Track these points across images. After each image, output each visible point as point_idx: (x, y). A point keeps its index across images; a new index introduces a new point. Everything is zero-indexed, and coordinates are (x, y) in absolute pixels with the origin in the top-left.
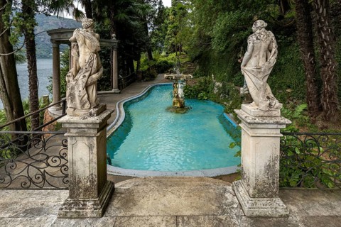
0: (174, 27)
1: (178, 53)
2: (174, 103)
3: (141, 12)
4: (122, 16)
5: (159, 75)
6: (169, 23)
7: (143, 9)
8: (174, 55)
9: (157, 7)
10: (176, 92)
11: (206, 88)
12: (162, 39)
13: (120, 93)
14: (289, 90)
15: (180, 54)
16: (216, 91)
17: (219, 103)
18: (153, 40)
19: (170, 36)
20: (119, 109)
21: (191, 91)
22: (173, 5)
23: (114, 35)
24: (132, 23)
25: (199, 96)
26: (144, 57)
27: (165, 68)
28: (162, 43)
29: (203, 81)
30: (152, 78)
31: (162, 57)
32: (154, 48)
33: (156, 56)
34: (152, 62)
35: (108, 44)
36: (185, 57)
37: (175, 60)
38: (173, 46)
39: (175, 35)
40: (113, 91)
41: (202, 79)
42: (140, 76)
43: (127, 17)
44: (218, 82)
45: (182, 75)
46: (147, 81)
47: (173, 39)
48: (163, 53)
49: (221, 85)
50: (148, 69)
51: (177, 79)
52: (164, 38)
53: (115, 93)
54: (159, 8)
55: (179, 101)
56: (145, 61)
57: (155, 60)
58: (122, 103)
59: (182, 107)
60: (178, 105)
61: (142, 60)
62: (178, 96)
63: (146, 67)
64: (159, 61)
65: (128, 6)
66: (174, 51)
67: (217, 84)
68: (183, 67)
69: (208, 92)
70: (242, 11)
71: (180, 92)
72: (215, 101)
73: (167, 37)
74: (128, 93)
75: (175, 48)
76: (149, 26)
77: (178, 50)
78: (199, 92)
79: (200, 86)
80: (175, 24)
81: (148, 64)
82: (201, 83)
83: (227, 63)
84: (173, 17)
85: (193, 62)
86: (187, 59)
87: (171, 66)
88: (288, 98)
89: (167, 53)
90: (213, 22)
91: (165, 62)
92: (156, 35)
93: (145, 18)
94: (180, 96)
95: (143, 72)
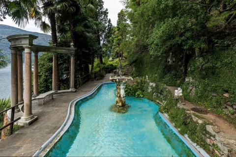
0: (118, 39)
1: (120, 58)
2: (117, 102)
3: (95, 27)
4: (80, 28)
5: (107, 75)
6: (115, 38)
7: (97, 25)
8: (118, 59)
9: (107, 25)
10: (119, 93)
11: (141, 87)
12: (109, 49)
13: (75, 91)
14: (226, 95)
15: (122, 59)
16: (150, 90)
17: (152, 101)
18: (104, 49)
19: (115, 47)
20: (70, 109)
21: (130, 89)
22: (118, 25)
23: (72, 44)
24: (87, 34)
25: (136, 94)
26: (96, 61)
27: (111, 69)
28: (110, 51)
29: (139, 81)
30: (102, 77)
31: (110, 61)
32: (104, 55)
33: (105, 61)
34: (102, 65)
35: (67, 51)
36: (125, 62)
37: (118, 64)
38: (117, 53)
39: (119, 45)
40: (70, 90)
41: (139, 79)
42: (93, 76)
43: (83, 29)
44: (152, 82)
45: (124, 77)
46: (98, 80)
47: (117, 48)
48: (111, 59)
49: (154, 85)
50: (100, 71)
51: (120, 82)
52: (111, 48)
53: (71, 92)
54: (109, 25)
55: (121, 101)
56: (97, 65)
57: (104, 64)
58: (75, 103)
59: (123, 105)
60: (120, 104)
61: (95, 64)
62: (120, 96)
63: (98, 69)
64: (107, 64)
65: (85, 21)
66: (118, 57)
67: (151, 84)
68: (124, 69)
69: (144, 91)
70: (180, 18)
71: (122, 92)
72: (149, 99)
73: (113, 47)
74: (82, 91)
75: (118, 55)
76: (101, 39)
77: (120, 56)
78: (136, 90)
79: (137, 86)
80: (119, 38)
81: (99, 67)
82: (138, 83)
83: (158, 66)
84: (118, 32)
85: (131, 65)
86: (127, 63)
87: (115, 68)
88: (226, 103)
89: (113, 59)
90: (150, 31)
91: (112, 65)
92: (106, 45)
93: (99, 32)
94: (122, 96)
95: (96, 73)
